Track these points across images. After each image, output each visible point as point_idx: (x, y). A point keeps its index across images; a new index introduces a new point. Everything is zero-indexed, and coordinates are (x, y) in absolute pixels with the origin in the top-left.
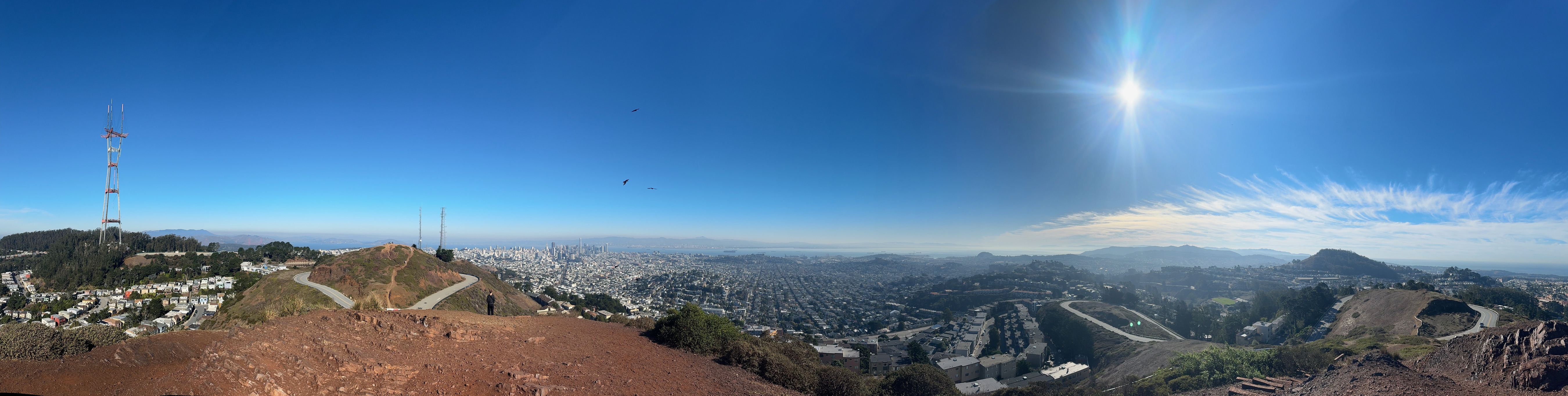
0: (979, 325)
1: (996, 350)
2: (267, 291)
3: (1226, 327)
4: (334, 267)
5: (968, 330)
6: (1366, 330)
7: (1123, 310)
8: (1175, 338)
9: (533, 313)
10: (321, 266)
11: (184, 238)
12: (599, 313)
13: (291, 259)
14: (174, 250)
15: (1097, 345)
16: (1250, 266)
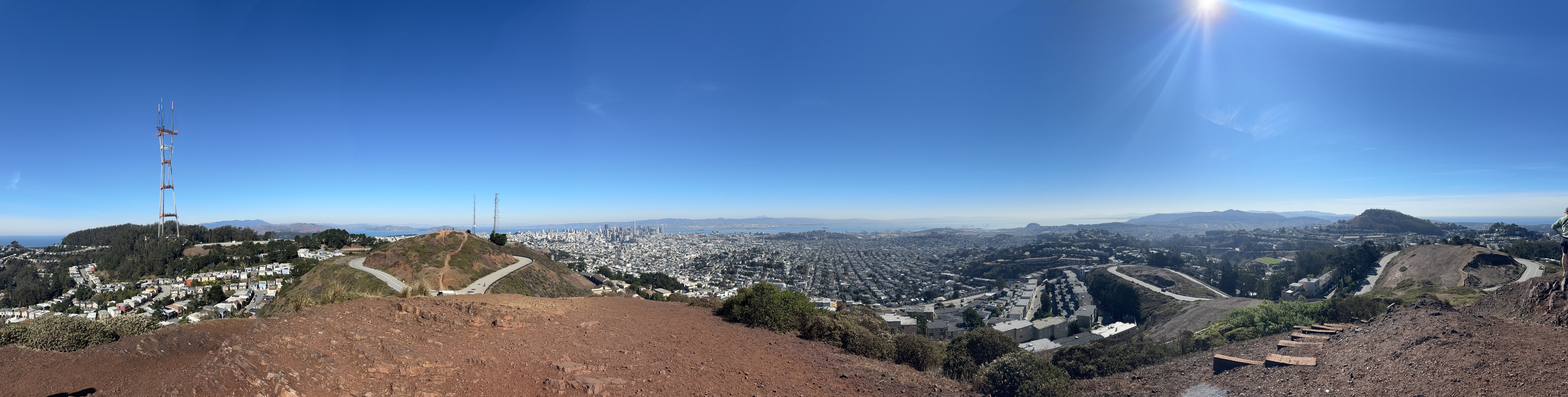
0: (1031, 290)
1: (1048, 313)
2: (324, 277)
3: (1271, 285)
4: (389, 253)
5: (1020, 296)
6: (1414, 282)
7: (1169, 272)
8: (1221, 297)
9: (587, 292)
10: (376, 252)
11: (240, 228)
12: (655, 291)
13: (346, 246)
14: (231, 240)
15: (1143, 305)
16: (1295, 228)
